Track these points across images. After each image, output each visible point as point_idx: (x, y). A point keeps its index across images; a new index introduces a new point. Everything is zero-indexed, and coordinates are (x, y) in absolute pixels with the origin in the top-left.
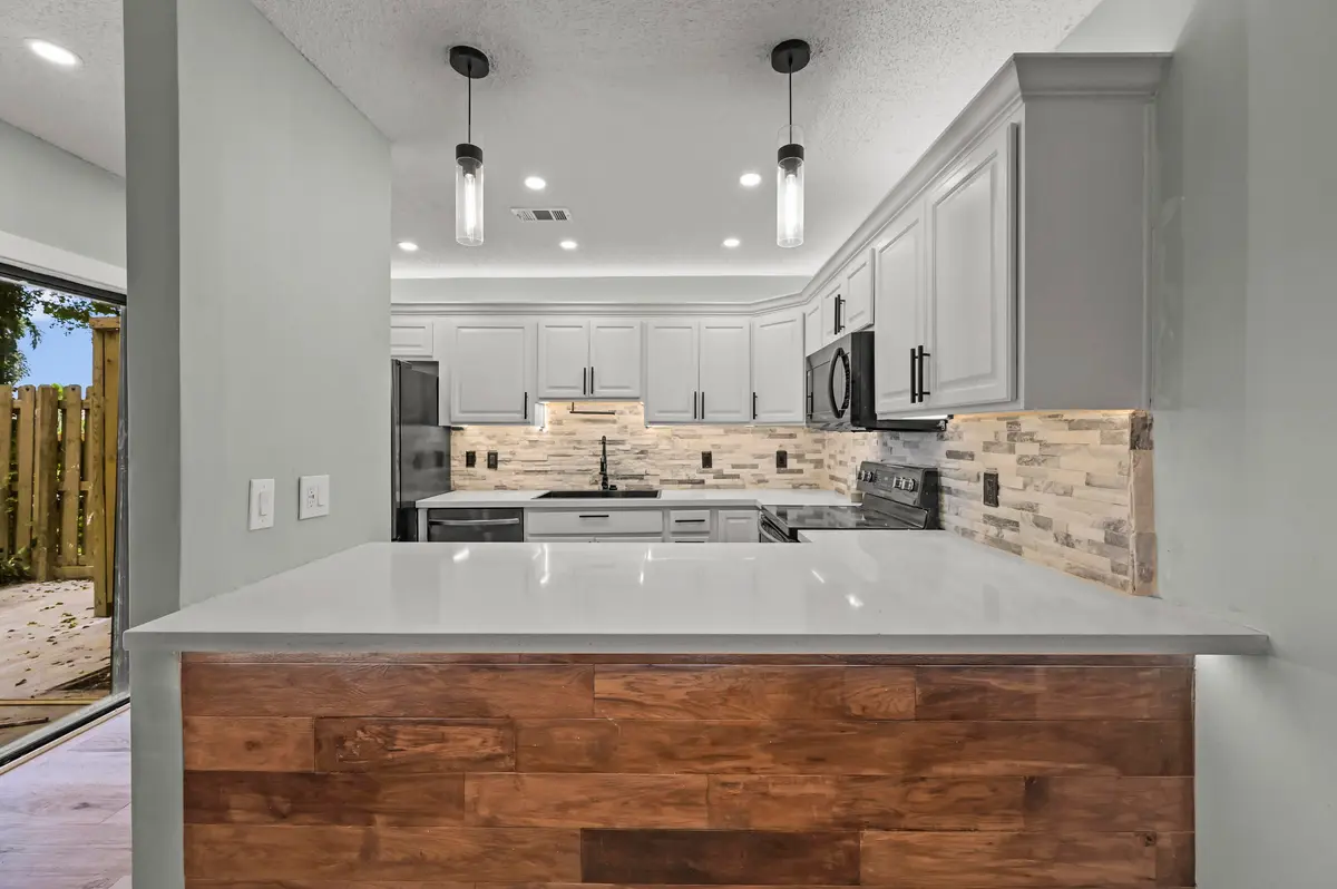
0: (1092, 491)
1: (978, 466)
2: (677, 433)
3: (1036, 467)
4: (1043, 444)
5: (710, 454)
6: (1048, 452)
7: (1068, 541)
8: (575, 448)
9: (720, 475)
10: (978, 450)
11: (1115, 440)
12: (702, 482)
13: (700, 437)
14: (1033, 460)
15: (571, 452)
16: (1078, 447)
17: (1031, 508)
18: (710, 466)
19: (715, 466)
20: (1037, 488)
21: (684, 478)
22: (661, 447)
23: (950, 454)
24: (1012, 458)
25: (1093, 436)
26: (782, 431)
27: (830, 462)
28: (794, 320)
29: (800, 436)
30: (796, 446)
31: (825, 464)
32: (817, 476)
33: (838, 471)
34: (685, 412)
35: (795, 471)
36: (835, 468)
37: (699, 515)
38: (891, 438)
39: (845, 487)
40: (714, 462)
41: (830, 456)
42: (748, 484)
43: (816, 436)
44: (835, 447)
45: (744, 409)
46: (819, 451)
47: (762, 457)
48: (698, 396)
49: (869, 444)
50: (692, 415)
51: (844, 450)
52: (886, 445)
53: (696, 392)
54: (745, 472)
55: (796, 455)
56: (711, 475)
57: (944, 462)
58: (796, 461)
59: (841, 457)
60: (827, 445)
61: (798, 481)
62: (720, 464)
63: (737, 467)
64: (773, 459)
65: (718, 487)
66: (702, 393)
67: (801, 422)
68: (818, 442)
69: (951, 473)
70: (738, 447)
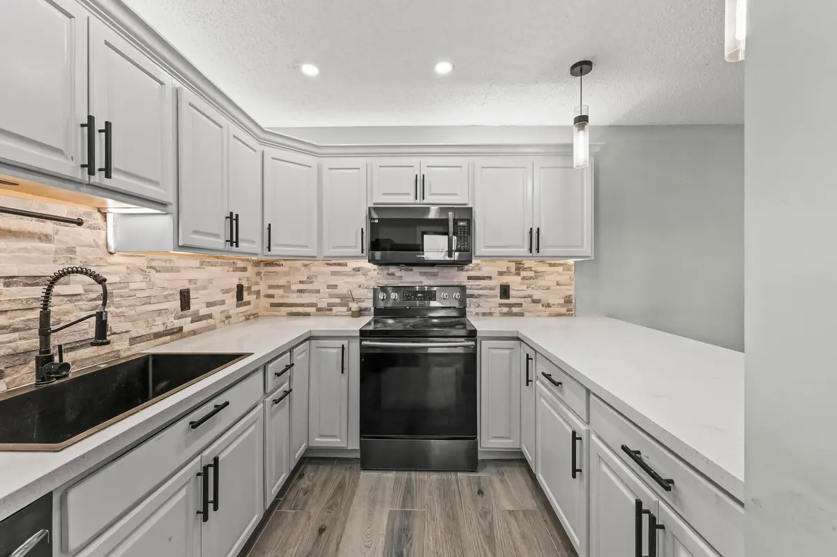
0: (558, 287)
1: (497, 282)
2: (154, 264)
3: (532, 280)
4: (536, 272)
5: (188, 291)
6: (538, 275)
7: (548, 306)
9: (197, 318)
10: (494, 275)
11: (569, 270)
12: (181, 329)
13: (177, 270)
14: (531, 278)
16: (553, 273)
17: (530, 296)
18: (189, 308)
19: (193, 308)
20: (533, 289)
21: (161, 329)
22: (133, 286)
23: (469, 278)
24: (519, 278)
25: (560, 269)
26: (240, 264)
27: (271, 292)
28: (310, 167)
29: (249, 269)
30: (248, 279)
31: (262, 294)
32: (257, 306)
33: (294, 299)
34: (217, 236)
35: (248, 303)
36: (289, 297)
37: (285, 360)
38: (401, 270)
39: (313, 310)
40: (192, 301)
41: (270, 287)
42: (218, 325)
43: (257, 269)
44: (288, 278)
45: (258, 238)
46: (257, 284)
47: (226, 291)
48: (233, 219)
49: (365, 275)
50: (223, 241)
51: (310, 280)
52: (393, 274)
53: (231, 213)
54: (215, 310)
55: (249, 288)
56: (189, 319)
57: (466, 283)
58: (249, 294)
59: (301, 287)
60: (263, 277)
61: (249, 313)
62: (197, 305)
63: (209, 305)
64: (234, 293)
65: (194, 333)
66: (237, 216)
67: (315, 257)
68: (258, 274)
69: (474, 287)
70: (210, 281)
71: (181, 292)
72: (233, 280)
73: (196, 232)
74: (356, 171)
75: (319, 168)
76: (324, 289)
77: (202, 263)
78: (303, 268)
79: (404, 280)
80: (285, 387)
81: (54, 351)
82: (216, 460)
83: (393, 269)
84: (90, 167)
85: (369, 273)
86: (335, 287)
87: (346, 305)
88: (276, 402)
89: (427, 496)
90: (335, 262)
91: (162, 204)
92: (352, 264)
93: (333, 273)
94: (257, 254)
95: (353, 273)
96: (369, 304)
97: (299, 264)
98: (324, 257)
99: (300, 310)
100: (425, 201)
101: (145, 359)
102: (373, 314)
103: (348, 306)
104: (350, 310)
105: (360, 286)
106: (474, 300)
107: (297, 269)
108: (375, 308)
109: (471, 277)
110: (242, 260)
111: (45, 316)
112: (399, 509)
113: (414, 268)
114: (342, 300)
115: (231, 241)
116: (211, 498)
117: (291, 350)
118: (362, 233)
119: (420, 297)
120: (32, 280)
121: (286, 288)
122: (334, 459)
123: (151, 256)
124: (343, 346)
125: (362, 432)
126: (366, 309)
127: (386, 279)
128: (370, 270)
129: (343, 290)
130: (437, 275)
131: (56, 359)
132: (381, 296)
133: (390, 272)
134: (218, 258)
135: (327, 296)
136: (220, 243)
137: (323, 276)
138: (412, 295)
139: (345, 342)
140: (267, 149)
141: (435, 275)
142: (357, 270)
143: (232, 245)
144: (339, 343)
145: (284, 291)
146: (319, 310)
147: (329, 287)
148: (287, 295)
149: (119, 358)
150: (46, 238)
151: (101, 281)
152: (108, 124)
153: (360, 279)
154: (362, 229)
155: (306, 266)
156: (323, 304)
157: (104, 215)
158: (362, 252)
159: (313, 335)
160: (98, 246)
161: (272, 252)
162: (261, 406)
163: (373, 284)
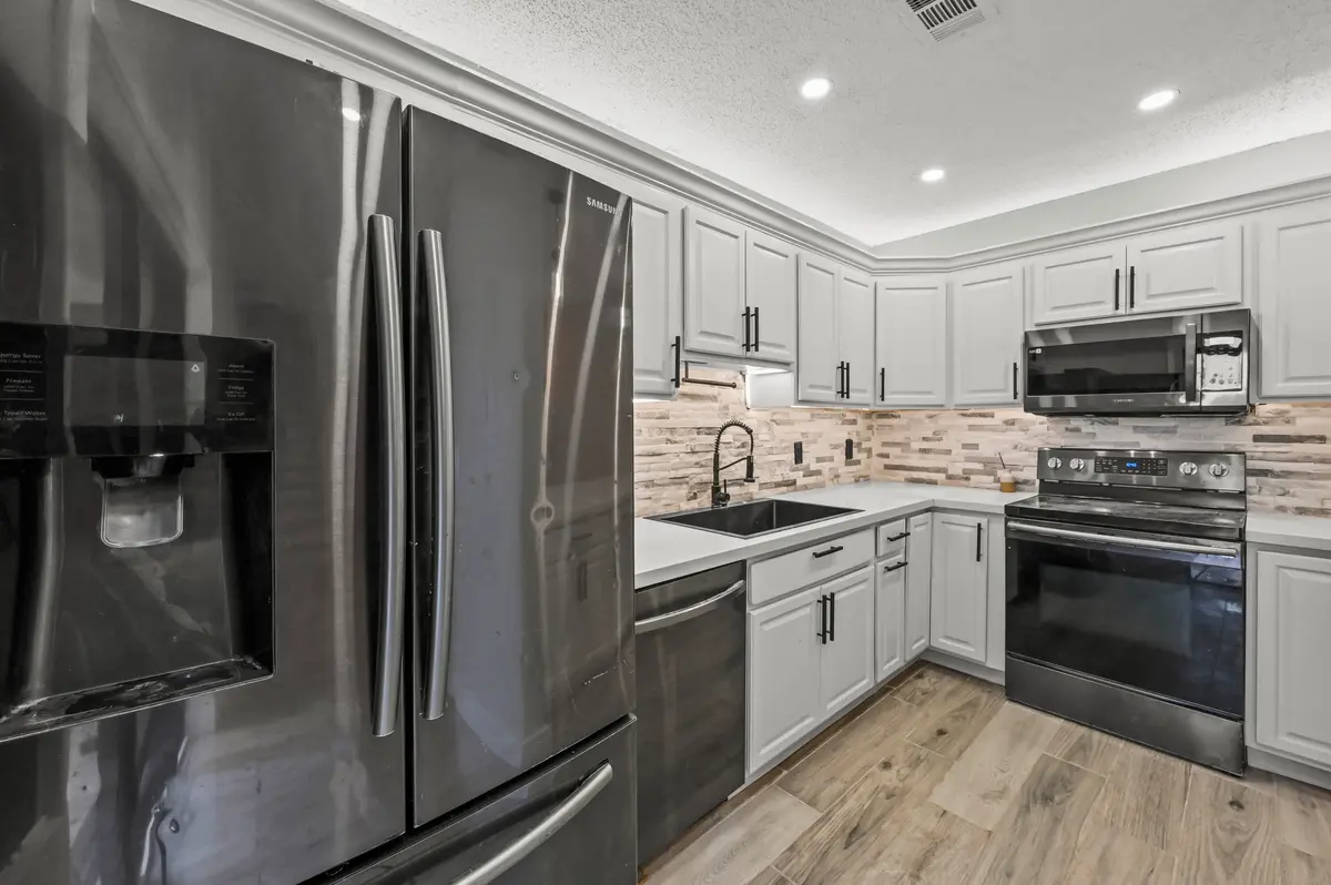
2: (775, 417)
5: (801, 444)
8: (668, 441)
9: (809, 474)
12: (794, 482)
13: (793, 423)
15: (664, 447)
18: (801, 461)
19: (805, 462)
21: (779, 479)
22: (761, 437)
23: (1258, 438)
26: (850, 416)
27: (886, 450)
28: (935, 288)
29: (860, 421)
30: (858, 433)
31: (874, 453)
32: (868, 467)
33: (915, 460)
34: (829, 388)
35: (858, 462)
36: (907, 457)
37: (899, 527)
38: (1093, 424)
39: (942, 476)
40: (804, 455)
41: (885, 444)
42: (827, 482)
43: (868, 421)
44: (907, 434)
45: (870, 388)
46: (869, 440)
47: (836, 447)
48: (844, 368)
49: (1025, 430)
50: (834, 393)
51: (937, 437)
52: (1077, 430)
53: (842, 363)
54: (825, 466)
55: (859, 444)
56: (801, 473)
57: (1249, 446)
58: (859, 452)
59: (925, 445)
60: (876, 431)
61: (858, 474)
62: (807, 458)
63: (819, 460)
64: (843, 450)
65: (806, 487)
66: (848, 364)
67: (942, 406)
68: (870, 428)
69: (1269, 456)
70: (820, 435)
71: (795, 444)
72: (843, 434)
73: (812, 386)
74: (1005, 281)
75: (949, 287)
76: (957, 451)
77: (813, 415)
78: (927, 420)
79: (1100, 438)
80: (900, 558)
81: (721, 484)
82: (833, 595)
83: (1075, 422)
84: (747, 346)
85: (1032, 428)
86: (975, 446)
87: (992, 473)
88: (889, 569)
89: (1114, 764)
90: (976, 412)
91: (786, 364)
92: (1002, 414)
93: (971, 428)
94: (868, 405)
95: (1005, 427)
96: (1031, 473)
97: (921, 415)
98: (956, 405)
99: (923, 475)
100: (1135, 310)
101: (771, 503)
102: (1038, 489)
103: (995, 475)
104: (999, 481)
105: (1016, 447)
106: (1273, 481)
107: (919, 421)
108: (1042, 481)
109: (1262, 436)
110: (851, 411)
111: (717, 456)
112: (1060, 758)
113: (1120, 419)
114: (985, 466)
115: (842, 392)
116: (828, 629)
117: (907, 517)
118: (1015, 369)
119: (1131, 468)
120: (709, 431)
121: (904, 445)
122: (966, 675)
123: (774, 410)
124: (979, 525)
125: (1008, 647)
126: (1026, 482)
127: (1064, 437)
128: (1033, 423)
129: (986, 450)
130: (1175, 432)
131: (722, 491)
132: (1051, 463)
133: (1069, 426)
134: (827, 410)
135: (963, 459)
136: (831, 395)
137: (957, 432)
138: (1114, 464)
139: (983, 521)
140: (880, 280)
141: (1171, 431)
142: (1010, 423)
143: (843, 396)
144: (974, 520)
145: (902, 451)
146: (950, 477)
147: (965, 446)
148: (904, 454)
149: (752, 499)
150: (714, 398)
151: (750, 432)
152: (757, 309)
153: (1015, 436)
154: (1015, 364)
155: (931, 417)
156: (956, 469)
157: (744, 376)
158: (1015, 398)
159: (936, 505)
160: (740, 403)
161: (886, 402)
162: (871, 567)
163: (1037, 444)
